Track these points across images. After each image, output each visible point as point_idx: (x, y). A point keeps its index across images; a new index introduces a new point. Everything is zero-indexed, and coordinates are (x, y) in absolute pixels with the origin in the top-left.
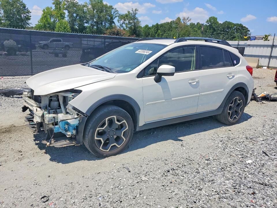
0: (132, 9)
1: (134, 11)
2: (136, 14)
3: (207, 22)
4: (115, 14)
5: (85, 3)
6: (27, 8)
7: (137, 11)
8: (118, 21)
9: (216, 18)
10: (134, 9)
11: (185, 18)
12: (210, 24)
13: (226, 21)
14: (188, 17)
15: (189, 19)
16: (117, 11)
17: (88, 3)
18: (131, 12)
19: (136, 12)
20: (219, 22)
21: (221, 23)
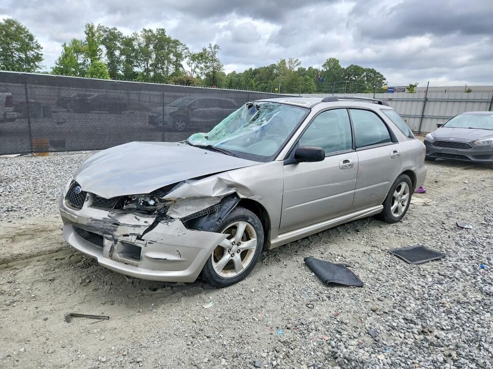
2: (215, 53)
3: (324, 66)
4: (183, 53)
5: (133, 34)
6: (36, 42)
7: (218, 48)
8: (189, 64)
9: (338, 61)
10: (213, 46)
11: (292, 61)
12: (328, 68)
13: (352, 65)
15: (298, 61)
17: (139, 35)
18: (208, 49)
20: (342, 67)
21: (343, 69)
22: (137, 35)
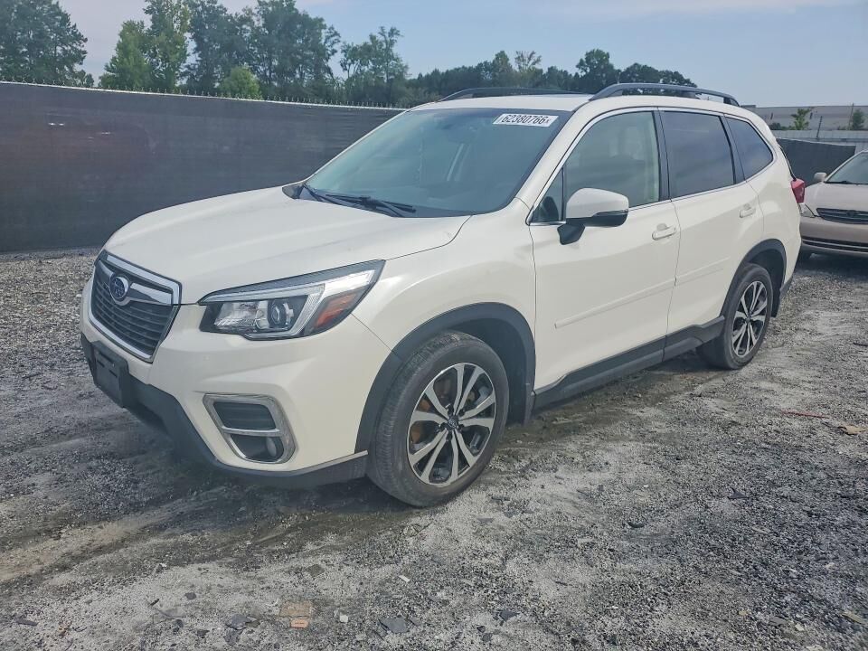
0: (380, 31)
1: (387, 35)
2: (392, 43)
3: (581, 65)
4: (329, 44)
5: (244, 10)
6: (75, 26)
7: (397, 34)
8: (343, 65)
9: (608, 55)
10: (387, 30)
11: (522, 56)
12: (588, 71)
13: (636, 64)
14: (533, 53)
15: (535, 57)
16: (336, 34)
17: (255, 11)
18: (380, 38)
19: (394, 38)
20: (616, 68)
21: (619, 71)
22: (250, 11)
